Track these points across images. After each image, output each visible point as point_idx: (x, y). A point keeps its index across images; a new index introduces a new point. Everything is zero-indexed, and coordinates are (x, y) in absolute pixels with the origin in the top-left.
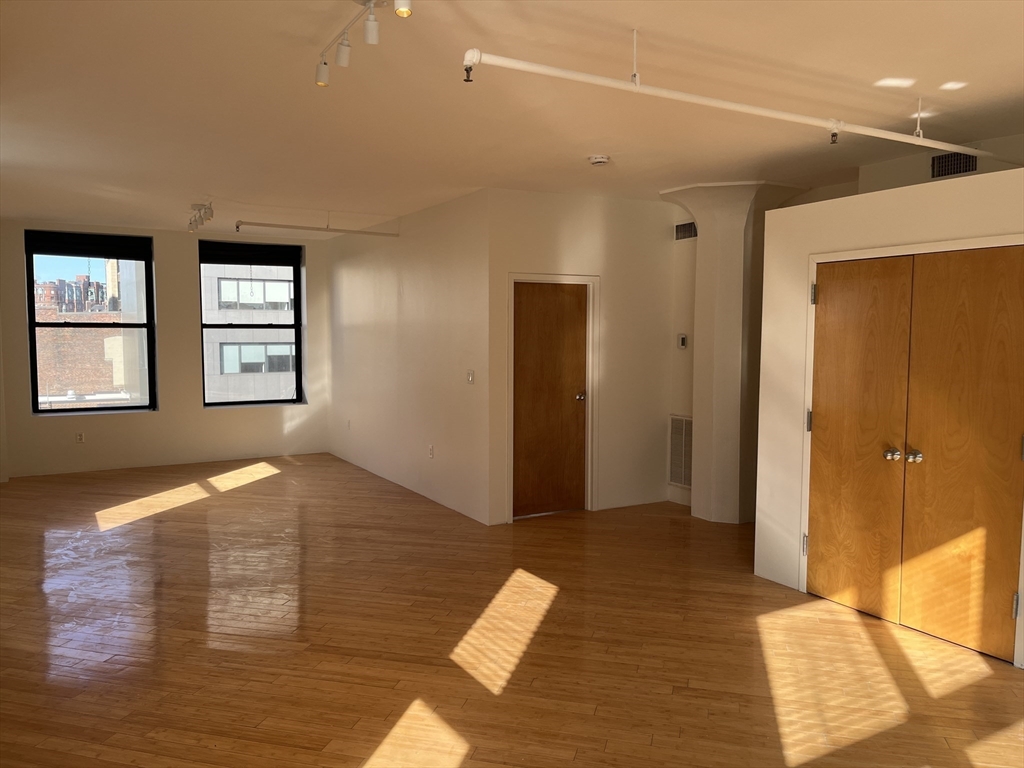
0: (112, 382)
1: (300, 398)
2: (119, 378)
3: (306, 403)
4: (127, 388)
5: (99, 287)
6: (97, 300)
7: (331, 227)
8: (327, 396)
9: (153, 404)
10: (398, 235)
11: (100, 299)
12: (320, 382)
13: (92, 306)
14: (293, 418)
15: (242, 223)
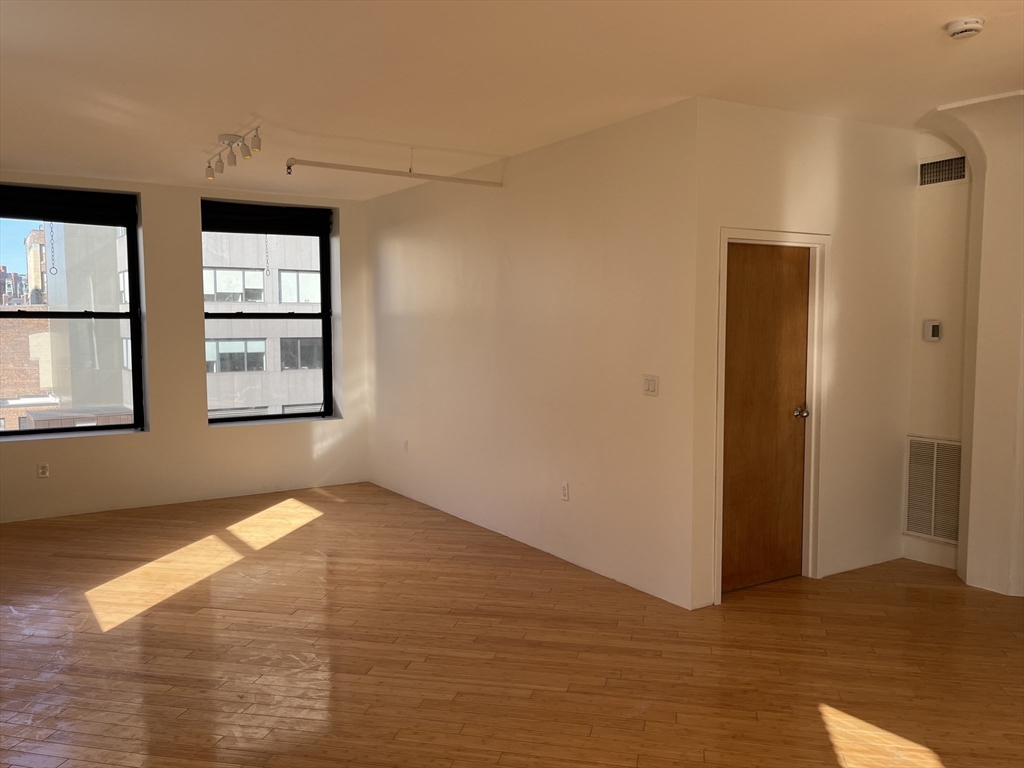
0: (38, 384)
1: (329, 409)
2: (47, 379)
3: (339, 416)
4: (57, 391)
5: (17, 278)
6: (15, 294)
7: (414, 171)
8: (369, 408)
9: (139, 421)
10: (501, 185)
11: (18, 292)
12: (357, 389)
13: (10, 300)
14: (325, 436)
15: (297, 162)
